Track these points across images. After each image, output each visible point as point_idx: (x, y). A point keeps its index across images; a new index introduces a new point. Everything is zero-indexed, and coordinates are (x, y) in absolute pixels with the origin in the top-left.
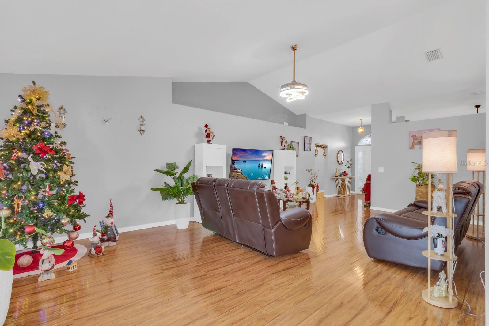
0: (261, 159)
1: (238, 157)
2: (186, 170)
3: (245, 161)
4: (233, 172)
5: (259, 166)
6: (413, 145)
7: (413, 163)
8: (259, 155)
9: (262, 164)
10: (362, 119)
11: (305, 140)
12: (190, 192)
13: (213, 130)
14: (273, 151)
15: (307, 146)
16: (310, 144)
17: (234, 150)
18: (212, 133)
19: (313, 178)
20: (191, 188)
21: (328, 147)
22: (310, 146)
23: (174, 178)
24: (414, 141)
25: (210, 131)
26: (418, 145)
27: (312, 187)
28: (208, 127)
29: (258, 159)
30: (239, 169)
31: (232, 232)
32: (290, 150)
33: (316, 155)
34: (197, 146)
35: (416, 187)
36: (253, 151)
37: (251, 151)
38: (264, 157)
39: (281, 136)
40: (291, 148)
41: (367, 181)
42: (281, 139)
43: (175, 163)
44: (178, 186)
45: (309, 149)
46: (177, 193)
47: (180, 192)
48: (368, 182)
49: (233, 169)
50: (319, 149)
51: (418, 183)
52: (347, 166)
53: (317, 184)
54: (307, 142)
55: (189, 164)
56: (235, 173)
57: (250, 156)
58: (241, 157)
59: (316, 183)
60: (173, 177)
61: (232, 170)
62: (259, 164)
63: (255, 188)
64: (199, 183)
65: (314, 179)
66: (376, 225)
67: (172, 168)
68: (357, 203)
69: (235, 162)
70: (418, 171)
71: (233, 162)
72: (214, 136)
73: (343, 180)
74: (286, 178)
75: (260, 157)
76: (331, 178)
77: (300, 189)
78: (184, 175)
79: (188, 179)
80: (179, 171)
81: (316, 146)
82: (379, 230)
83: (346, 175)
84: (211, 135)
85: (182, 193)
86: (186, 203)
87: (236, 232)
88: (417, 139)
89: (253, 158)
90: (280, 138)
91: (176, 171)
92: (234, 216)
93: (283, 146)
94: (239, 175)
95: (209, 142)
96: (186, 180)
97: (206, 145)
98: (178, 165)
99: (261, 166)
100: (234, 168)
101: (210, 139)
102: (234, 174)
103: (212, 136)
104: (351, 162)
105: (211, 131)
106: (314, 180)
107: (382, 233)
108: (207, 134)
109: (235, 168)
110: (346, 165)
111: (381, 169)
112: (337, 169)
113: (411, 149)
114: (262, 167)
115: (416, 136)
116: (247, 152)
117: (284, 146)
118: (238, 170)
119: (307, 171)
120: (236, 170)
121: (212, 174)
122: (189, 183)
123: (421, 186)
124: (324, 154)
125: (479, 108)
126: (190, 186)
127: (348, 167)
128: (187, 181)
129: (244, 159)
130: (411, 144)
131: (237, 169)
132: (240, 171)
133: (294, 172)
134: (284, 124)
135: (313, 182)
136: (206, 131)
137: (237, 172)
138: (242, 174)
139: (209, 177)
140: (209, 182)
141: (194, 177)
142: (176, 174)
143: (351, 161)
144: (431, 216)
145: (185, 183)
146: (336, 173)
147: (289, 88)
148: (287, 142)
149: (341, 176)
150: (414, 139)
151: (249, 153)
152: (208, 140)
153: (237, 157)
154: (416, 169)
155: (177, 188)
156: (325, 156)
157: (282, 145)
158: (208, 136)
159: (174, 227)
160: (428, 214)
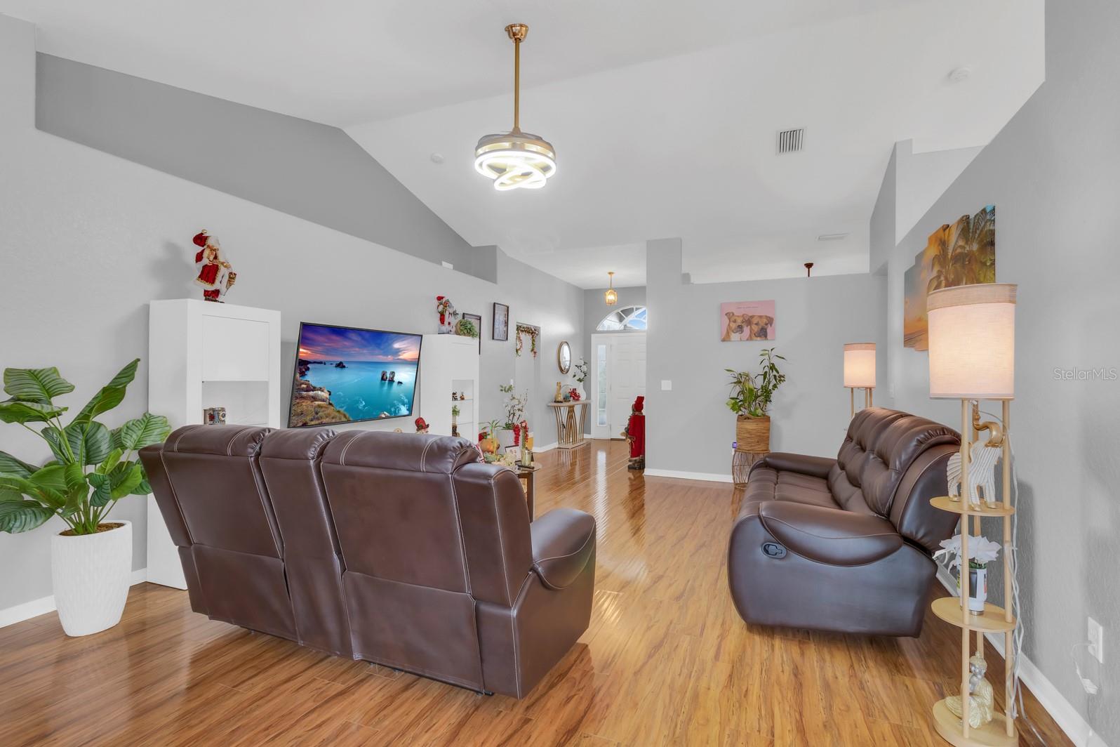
0: (390, 358)
1: (321, 353)
2: (111, 395)
3: (340, 365)
4: (302, 397)
5: (383, 379)
6: (728, 333)
7: (728, 370)
8: (382, 347)
9: (393, 373)
10: (612, 273)
11: (496, 312)
12: (129, 483)
13: (230, 255)
14: (422, 336)
15: (500, 327)
16: (507, 323)
17: (306, 327)
18: (225, 267)
19: (517, 408)
20: (138, 469)
21: (542, 332)
22: (505, 329)
23: (45, 431)
24: (729, 325)
25: (216, 258)
26: (737, 333)
27: (515, 431)
28: (210, 242)
29: (381, 358)
30: (321, 389)
31: (331, 625)
32: (464, 334)
33: (517, 351)
34: (161, 310)
35: (738, 420)
36: (367, 336)
37: (360, 335)
38: (398, 351)
39: (440, 298)
40: (466, 328)
41: (633, 410)
42: (441, 304)
43: (55, 370)
44: (68, 464)
45: (502, 336)
46: (66, 492)
47: (84, 488)
48: (637, 413)
49: (303, 390)
50: (523, 335)
51: (740, 413)
52: (577, 378)
53: (524, 421)
54: (500, 318)
55: (128, 372)
56: (309, 402)
57: (357, 349)
58: (328, 352)
59: (521, 419)
60: (40, 426)
61: (298, 393)
62: (384, 374)
63: (448, 466)
64: (180, 450)
65: (519, 410)
66: (762, 534)
67: (36, 390)
68: (596, 460)
69: (309, 366)
70: (738, 389)
71: (303, 366)
72: (232, 277)
73: (571, 409)
74: (455, 412)
75: (386, 354)
76: (549, 406)
77: (488, 437)
78: (99, 418)
79: (120, 430)
80: (71, 406)
81: (519, 328)
82: (772, 549)
83: (576, 398)
84: (223, 271)
85: (92, 489)
86: (109, 527)
87: (354, 626)
88: (735, 321)
89: (367, 355)
90: (437, 302)
91: (57, 402)
92: (344, 570)
93: (446, 323)
94: (319, 406)
95: (212, 296)
96: (108, 436)
97: (197, 306)
98: (66, 375)
99: (388, 380)
100: (304, 386)
101: (216, 286)
102: (306, 405)
103: (226, 278)
104: (584, 368)
105: (221, 259)
106: (517, 413)
107: (779, 556)
108: (205, 267)
109: (308, 385)
110: (574, 376)
111: (666, 385)
112: (559, 384)
113: (724, 340)
114: (392, 381)
115: (733, 314)
116: (347, 338)
117: (449, 323)
118: (320, 392)
119: (502, 390)
120: (311, 393)
121: (223, 409)
122: (124, 447)
123: (748, 419)
124: (532, 350)
125: (811, 269)
126: (131, 456)
127: (580, 380)
128: (117, 440)
129: (339, 359)
130: (725, 332)
131: (314, 389)
132: (325, 395)
133: (473, 394)
134: (441, 264)
135: (516, 418)
136: (199, 257)
137: (314, 399)
138: (330, 404)
139: (212, 417)
140: (231, 444)
141: (147, 421)
142: (57, 414)
143: (585, 366)
144: (969, 515)
145: (104, 447)
146: (559, 393)
147: (507, 145)
148: (455, 314)
149: (566, 399)
150: (729, 319)
151: (353, 341)
152: (210, 288)
153: (316, 352)
154: (734, 383)
155: (62, 473)
156: (535, 353)
157: (442, 320)
158: (209, 274)
159: (50, 628)
160: (962, 509)
